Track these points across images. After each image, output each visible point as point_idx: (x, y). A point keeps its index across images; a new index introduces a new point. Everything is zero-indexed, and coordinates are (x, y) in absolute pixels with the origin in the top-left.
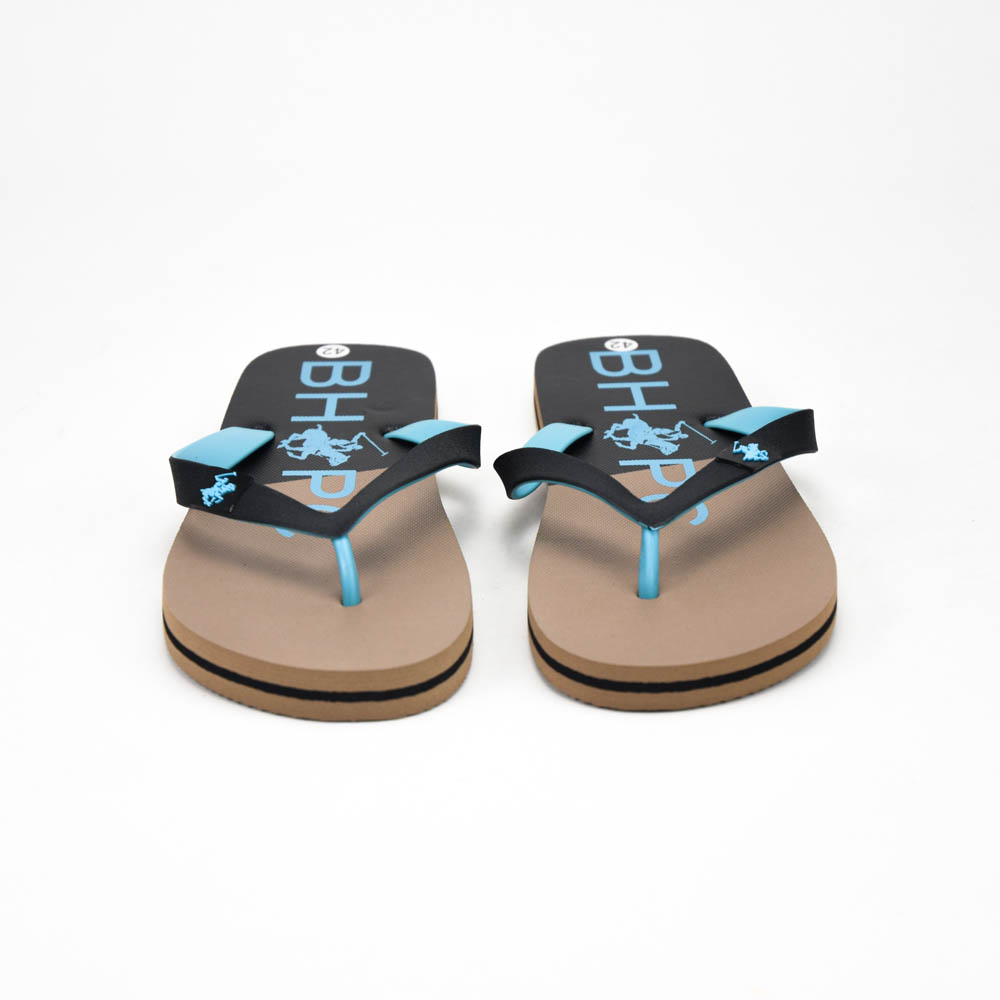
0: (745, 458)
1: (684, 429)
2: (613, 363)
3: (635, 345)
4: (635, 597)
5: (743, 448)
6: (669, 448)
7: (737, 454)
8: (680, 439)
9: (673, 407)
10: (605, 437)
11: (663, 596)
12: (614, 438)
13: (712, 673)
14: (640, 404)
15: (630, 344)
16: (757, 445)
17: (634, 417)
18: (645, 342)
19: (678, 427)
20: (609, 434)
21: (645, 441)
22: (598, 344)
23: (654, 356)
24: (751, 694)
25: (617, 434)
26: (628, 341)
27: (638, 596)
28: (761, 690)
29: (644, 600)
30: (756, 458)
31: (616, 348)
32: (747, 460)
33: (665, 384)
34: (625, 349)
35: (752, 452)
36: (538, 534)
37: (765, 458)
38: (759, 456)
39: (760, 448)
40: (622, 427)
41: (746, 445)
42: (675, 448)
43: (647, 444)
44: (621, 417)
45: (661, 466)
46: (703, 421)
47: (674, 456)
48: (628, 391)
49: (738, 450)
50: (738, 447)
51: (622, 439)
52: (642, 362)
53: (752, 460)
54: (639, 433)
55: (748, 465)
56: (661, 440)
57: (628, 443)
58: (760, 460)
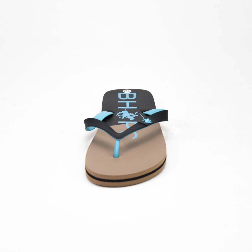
0: (145, 122)
1: (137, 114)
2: (124, 96)
3: (131, 91)
4: (113, 157)
5: (145, 120)
6: (132, 118)
7: (143, 121)
8: (135, 116)
9: (136, 108)
10: (116, 115)
11: (120, 157)
12: (119, 116)
13: (128, 178)
14: (128, 107)
15: (130, 91)
16: (149, 119)
17: (125, 110)
18: (133, 91)
19: (136, 113)
20: (118, 114)
21: (127, 116)
22: (121, 91)
23: (135, 94)
24: (139, 183)
25: (120, 114)
26: (129, 90)
27: (114, 157)
28: (142, 182)
29: (115, 158)
30: (148, 122)
31: (126, 92)
32: (146, 123)
33: (136, 102)
34: (127, 92)
35: (147, 121)
36: (93, 140)
37: (150, 122)
38: (149, 122)
39: (150, 120)
40: (121, 113)
41: (146, 119)
42: (133, 119)
43: (127, 117)
44: (122, 110)
45: (129, 123)
46: (143, 112)
47: (133, 121)
48: (126, 103)
49: (144, 120)
50: (144, 119)
51: (120, 116)
52: (131, 96)
53: (147, 123)
54: (125, 114)
55: (145, 124)
56: (130, 116)
57: (122, 117)
58: (149, 123)
